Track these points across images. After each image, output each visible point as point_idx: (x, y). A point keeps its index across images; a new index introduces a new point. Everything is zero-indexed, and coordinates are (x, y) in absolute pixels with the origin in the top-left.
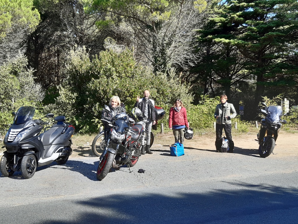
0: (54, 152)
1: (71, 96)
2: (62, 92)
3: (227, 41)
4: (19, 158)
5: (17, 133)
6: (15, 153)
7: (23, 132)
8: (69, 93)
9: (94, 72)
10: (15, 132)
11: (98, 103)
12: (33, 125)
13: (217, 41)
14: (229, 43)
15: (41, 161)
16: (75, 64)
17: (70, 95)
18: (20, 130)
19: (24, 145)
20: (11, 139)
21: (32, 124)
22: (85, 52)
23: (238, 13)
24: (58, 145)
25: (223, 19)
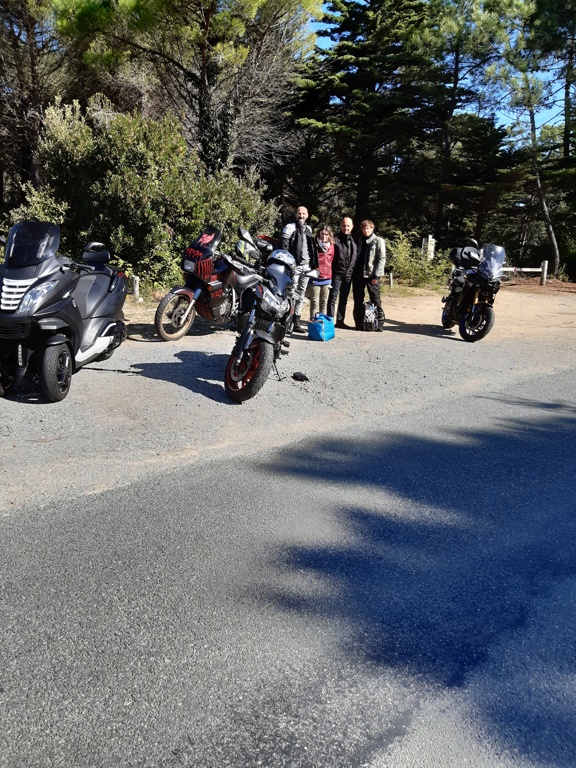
0: (99, 334)
1: (54, 209)
2: (34, 199)
3: (320, 125)
4: (30, 352)
5: (25, 290)
6: (21, 341)
7: (39, 288)
8: (50, 201)
9: (107, 159)
10: (15, 287)
11: (121, 227)
12: (61, 269)
13: (303, 123)
14: (324, 128)
15: (80, 357)
16: (61, 138)
17: (54, 205)
18: (30, 282)
19: (45, 321)
20: (9, 305)
21: (58, 268)
22: (78, 113)
23: (338, 74)
24: (104, 319)
25: (311, 82)
